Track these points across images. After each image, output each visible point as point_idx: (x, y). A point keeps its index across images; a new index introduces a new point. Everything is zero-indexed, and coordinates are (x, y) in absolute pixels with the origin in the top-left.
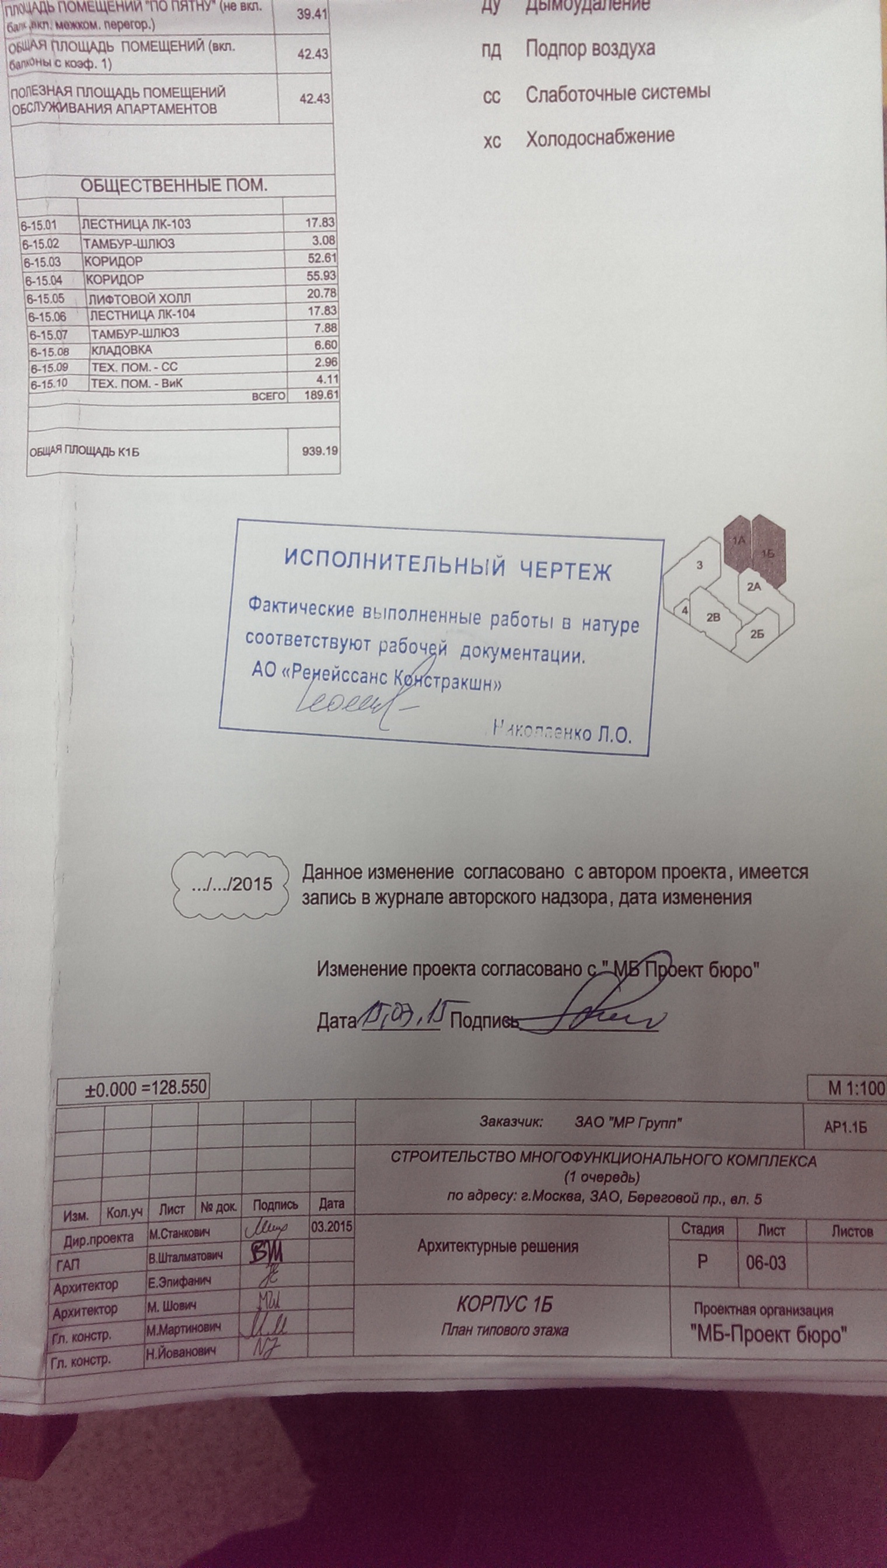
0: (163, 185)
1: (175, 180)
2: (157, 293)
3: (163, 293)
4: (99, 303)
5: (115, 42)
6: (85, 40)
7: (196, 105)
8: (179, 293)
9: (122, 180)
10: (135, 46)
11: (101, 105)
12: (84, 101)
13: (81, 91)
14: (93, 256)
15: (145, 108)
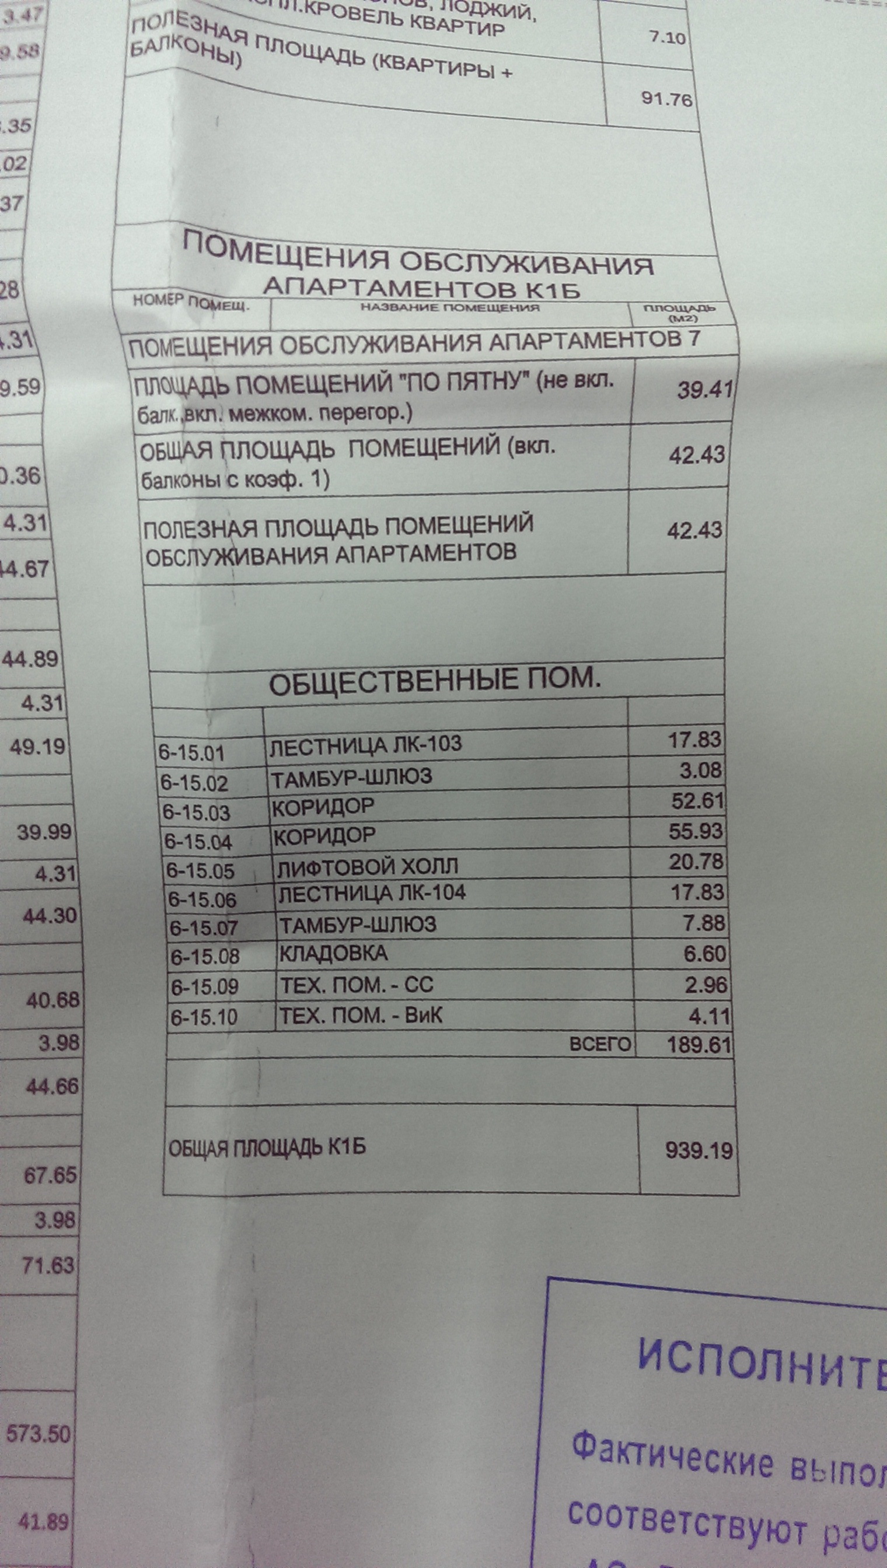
0: (414, 680)
1: (437, 672)
2: (397, 857)
3: (408, 856)
4: (295, 874)
5: (338, 441)
6: (283, 438)
7: (479, 545)
8: (438, 857)
9: (342, 674)
10: (374, 448)
11: (309, 550)
12: (277, 543)
13: (273, 526)
14: (286, 799)
15: (388, 551)
